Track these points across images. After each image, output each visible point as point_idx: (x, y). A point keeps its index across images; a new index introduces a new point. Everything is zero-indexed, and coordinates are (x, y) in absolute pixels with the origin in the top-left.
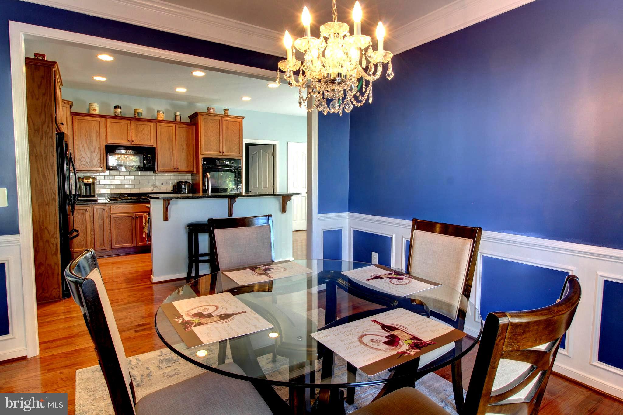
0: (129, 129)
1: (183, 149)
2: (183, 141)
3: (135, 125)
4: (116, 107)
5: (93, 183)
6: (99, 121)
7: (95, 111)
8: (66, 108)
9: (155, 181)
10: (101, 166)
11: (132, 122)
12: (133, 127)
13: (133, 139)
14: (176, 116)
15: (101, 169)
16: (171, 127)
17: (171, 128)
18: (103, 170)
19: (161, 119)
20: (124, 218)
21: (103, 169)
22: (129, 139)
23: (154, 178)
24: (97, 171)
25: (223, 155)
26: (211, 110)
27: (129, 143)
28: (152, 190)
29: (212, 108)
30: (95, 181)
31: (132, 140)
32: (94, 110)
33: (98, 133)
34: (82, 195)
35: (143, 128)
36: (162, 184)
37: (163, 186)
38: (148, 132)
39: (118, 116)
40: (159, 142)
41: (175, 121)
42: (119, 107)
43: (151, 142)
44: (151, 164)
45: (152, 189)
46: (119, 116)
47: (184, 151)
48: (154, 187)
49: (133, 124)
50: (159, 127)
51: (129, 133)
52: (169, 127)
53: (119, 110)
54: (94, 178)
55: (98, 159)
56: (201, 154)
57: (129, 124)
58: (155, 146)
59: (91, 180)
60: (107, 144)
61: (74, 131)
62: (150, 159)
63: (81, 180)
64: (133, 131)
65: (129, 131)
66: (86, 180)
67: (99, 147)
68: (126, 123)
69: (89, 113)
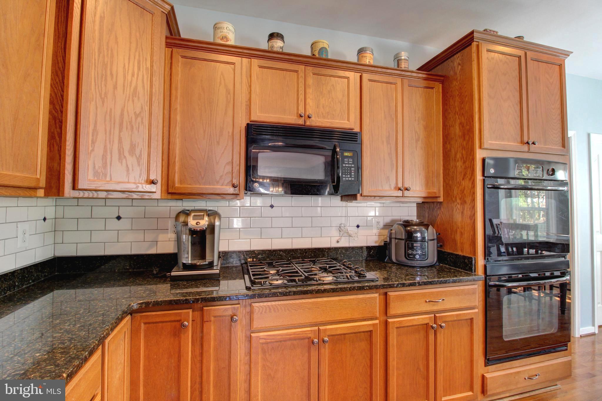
0: (301, 85)
1: (417, 140)
2: (417, 119)
3: (315, 76)
4: (272, 36)
5: (212, 228)
6: (235, 65)
9: (343, 220)
10: (232, 181)
11: (307, 68)
12: (310, 81)
13: (309, 111)
15: (231, 190)
17: (393, 85)
18: (237, 192)
19: (370, 63)
20: (289, 343)
21: (237, 189)
22: (301, 111)
23: (340, 211)
24: (221, 195)
25: (531, 150)
27: (301, 122)
28: (338, 242)
30: (217, 223)
31: (307, 114)
33: (229, 93)
34: (184, 264)
36: (358, 226)
37: (360, 230)
39: (277, 52)
40: (366, 120)
41: (396, 67)
42: (279, 36)
44: (351, 177)
45: (337, 238)
47: (420, 143)
48: (341, 233)
49: (311, 74)
50: (367, 82)
51: (302, 97)
53: (278, 43)
54: (213, 214)
55: (228, 163)
56: (480, 147)
57: (301, 74)
58: (357, 129)
59: (204, 223)
60: (249, 122)
61: (173, 86)
62: (348, 164)
63: (182, 219)
64: (310, 91)
65: (301, 92)
66: (194, 219)
67: (231, 131)
68: (297, 71)
69: (211, 40)
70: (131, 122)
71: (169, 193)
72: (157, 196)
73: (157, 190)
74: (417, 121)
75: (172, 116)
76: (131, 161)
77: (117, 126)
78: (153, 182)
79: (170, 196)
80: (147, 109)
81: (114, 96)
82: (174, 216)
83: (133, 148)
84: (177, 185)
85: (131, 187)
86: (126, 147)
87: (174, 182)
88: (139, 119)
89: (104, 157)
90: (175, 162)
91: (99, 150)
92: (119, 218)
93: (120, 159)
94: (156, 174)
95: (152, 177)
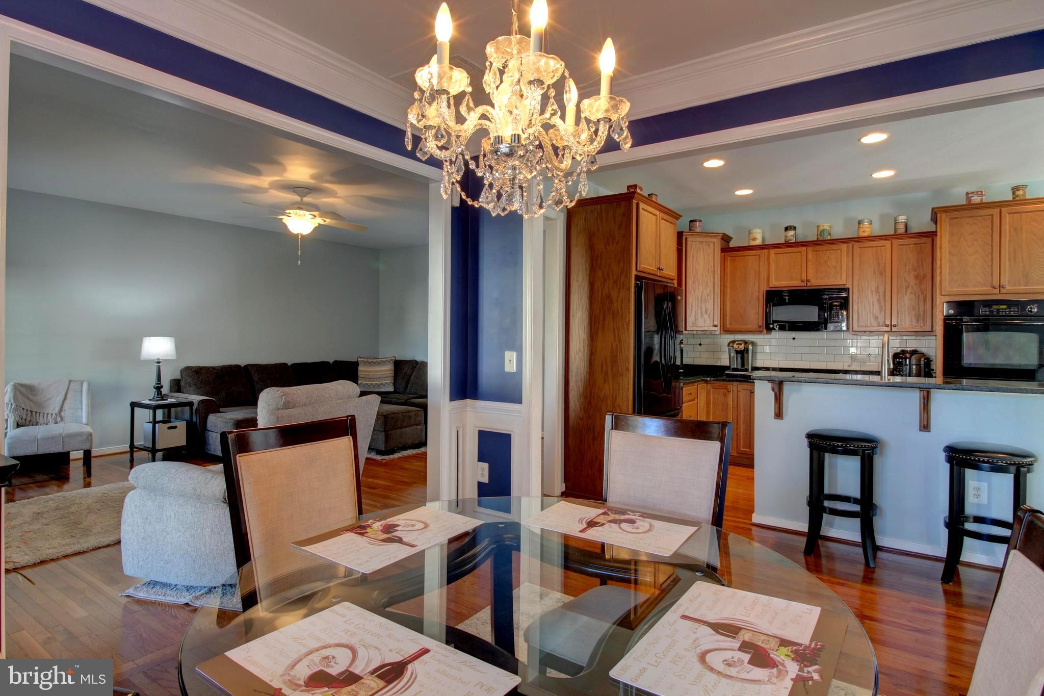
0: (803, 260)
1: (909, 287)
2: (907, 270)
3: (815, 252)
4: (786, 229)
5: (747, 349)
6: (759, 255)
7: (756, 240)
8: (714, 243)
10: (758, 324)
11: (808, 248)
12: (810, 257)
14: (896, 223)
15: (758, 329)
16: (884, 246)
17: (882, 248)
18: (761, 330)
19: (866, 234)
21: (761, 328)
22: (804, 278)
24: (752, 331)
25: (1002, 293)
26: (973, 198)
27: (803, 284)
28: (849, 366)
29: (977, 192)
30: (750, 348)
31: (808, 278)
32: (754, 239)
33: (756, 272)
34: (732, 368)
35: (829, 256)
36: (869, 355)
37: (871, 358)
38: (837, 262)
39: (789, 242)
40: (856, 278)
41: (893, 234)
42: (792, 228)
43: (841, 279)
45: (849, 363)
46: (791, 241)
47: (910, 290)
48: (853, 360)
49: (811, 252)
50: (859, 249)
51: (804, 268)
52: (879, 248)
53: (791, 233)
54: (749, 343)
55: (755, 313)
56: (941, 294)
57: (804, 253)
58: (849, 285)
59: (742, 347)
60: (769, 289)
61: (726, 274)
62: (836, 310)
63: (731, 345)
64: (810, 263)
65: (804, 265)
66: (737, 345)
67: (757, 295)
68: (801, 252)
69: (748, 245)
70: (705, 299)
71: (724, 331)
72: (718, 332)
73: (717, 330)
74: (907, 272)
75: (725, 290)
76: (706, 316)
77: (700, 302)
78: (715, 326)
79: (725, 332)
80: (712, 290)
81: (698, 289)
82: (727, 344)
83: (706, 310)
84: (728, 326)
85: (706, 329)
86: (704, 310)
87: (726, 325)
88: (709, 297)
89: (695, 316)
90: (727, 315)
91: (693, 313)
92: (700, 345)
93: (701, 317)
94: (717, 322)
95: (716, 323)
